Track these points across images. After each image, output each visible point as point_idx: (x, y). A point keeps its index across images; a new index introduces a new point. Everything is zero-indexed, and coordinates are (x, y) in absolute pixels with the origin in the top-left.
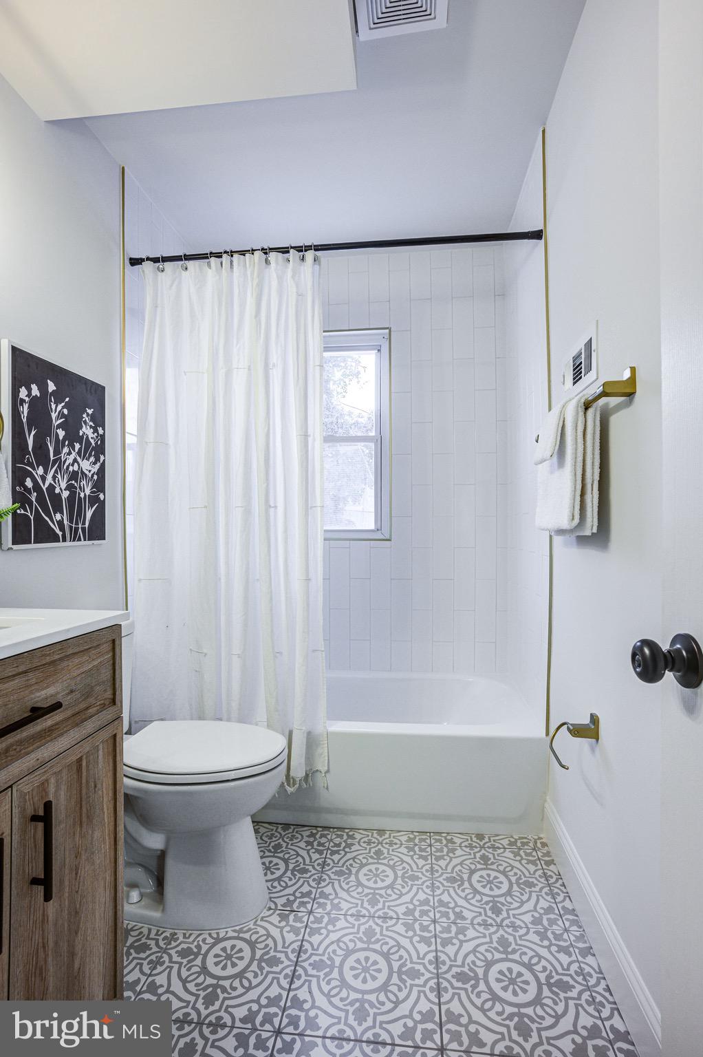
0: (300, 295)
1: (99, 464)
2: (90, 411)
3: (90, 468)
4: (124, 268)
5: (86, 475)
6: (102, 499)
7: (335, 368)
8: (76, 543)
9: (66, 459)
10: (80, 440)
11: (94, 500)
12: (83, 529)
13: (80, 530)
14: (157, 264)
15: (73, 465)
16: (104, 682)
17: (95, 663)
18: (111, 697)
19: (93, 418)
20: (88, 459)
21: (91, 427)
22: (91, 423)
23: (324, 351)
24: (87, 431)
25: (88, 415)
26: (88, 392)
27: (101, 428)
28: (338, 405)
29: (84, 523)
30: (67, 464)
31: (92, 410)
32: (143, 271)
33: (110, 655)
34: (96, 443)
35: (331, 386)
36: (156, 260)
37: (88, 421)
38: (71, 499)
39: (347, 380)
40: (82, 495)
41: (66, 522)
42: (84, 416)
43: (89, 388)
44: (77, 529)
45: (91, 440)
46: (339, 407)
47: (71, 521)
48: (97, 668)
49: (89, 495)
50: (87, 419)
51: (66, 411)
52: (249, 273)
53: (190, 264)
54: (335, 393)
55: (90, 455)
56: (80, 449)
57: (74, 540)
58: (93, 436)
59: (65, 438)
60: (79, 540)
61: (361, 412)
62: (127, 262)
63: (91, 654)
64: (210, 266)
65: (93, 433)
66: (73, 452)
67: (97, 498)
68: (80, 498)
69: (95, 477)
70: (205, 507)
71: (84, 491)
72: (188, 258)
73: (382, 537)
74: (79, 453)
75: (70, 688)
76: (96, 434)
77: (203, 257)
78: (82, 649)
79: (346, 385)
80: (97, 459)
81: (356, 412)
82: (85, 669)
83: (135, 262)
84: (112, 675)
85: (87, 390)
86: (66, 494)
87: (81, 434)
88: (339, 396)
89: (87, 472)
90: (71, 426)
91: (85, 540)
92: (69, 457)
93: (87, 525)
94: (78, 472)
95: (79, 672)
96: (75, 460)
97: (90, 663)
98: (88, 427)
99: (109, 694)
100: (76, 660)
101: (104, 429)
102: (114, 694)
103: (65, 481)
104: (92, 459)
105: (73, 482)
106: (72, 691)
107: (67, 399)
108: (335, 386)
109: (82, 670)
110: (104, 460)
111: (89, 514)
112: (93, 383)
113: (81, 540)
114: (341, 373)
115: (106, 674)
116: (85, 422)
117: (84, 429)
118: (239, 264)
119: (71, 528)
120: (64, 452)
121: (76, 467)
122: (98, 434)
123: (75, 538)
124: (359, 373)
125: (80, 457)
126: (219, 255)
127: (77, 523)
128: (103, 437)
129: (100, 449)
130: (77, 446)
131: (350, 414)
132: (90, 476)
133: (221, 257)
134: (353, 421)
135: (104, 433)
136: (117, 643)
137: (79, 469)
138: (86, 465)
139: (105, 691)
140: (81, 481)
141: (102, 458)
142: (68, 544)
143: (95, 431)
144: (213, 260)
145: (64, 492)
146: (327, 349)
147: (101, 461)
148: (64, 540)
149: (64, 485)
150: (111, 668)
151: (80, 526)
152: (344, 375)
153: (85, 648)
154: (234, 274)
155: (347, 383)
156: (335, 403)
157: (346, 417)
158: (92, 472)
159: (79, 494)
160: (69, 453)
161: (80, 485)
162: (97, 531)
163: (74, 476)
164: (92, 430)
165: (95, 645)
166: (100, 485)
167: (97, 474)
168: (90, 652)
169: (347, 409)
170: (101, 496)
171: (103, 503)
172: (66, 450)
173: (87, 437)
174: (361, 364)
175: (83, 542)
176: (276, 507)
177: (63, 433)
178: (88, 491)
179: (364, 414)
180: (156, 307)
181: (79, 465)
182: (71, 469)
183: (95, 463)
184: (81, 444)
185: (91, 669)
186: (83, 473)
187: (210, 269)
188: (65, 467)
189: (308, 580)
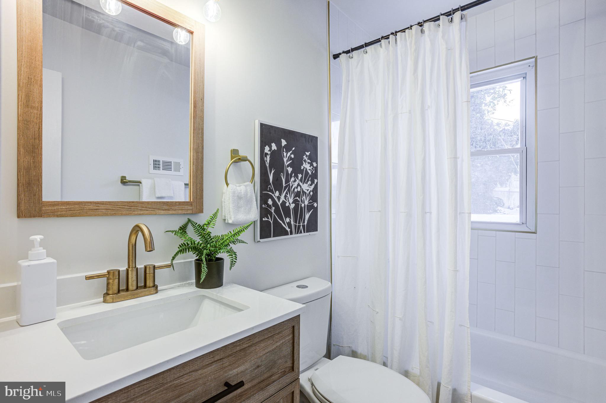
0: (449, 50)
1: (313, 185)
2: (308, 154)
3: (308, 188)
4: (330, 62)
5: (305, 193)
6: (316, 206)
7: (486, 95)
8: (299, 235)
9: (293, 184)
10: (301, 172)
11: (310, 207)
12: (304, 226)
13: (301, 227)
14: (349, 54)
15: (297, 188)
16: (285, 356)
17: (278, 344)
18: (291, 365)
19: (310, 157)
20: (306, 183)
21: (309, 163)
22: (309, 161)
23: (471, 88)
24: (306, 166)
25: (307, 156)
26: (307, 142)
27: (315, 163)
28: (489, 120)
29: (304, 222)
30: (293, 187)
31: (309, 152)
32: (341, 61)
33: (291, 336)
34: (312, 173)
35: (483, 108)
36: (348, 52)
37: (306, 160)
38: (296, 209)
39: (495, 102)
40: (303, 205)
41: (292, 223)
42: (304, 157)
43: (307, 140)
44: (299, 226)
45: (308, 171)
46: (490, 122)
47: (296, 222)
48: (279, 348)
49: (307, 205)
50: (306, 159)
51: (292, 156)
52: (408, 44)
53: (368, 49)
54: (486, 112)
55: (308, 180)
56: (302, 178)
57: (297, 233)
58: (310, 168)
59: (292, 172)
60: (301, 232)
61: (508, 122)
62: (332, 57)
63: (274, 338)
64: (381, 46)
65: (310, 167)
66: (297, 180)
67: (313, 206)
68: (301, 207)
69: (311, 193)
70: (380, 211)
71: (304, 203)
72: (367, 45)
73: (527, 230)
74: (301, 180)
75: (256, 365)
76: (312, 167)
77: (378, 41)
78: (266, 337)
79: (495, 105)
80: (313, 182)
81: (504, 123)
82: (270, 349)
83: (336, 56)
84: (292, 350)
85: (306, 141)
86: (292, 206)
87: (302, 168)
88: (490, 113)
89: (306, 191)
90: (296, 165)
91: (304, 232)
92: (294, 183)
93: (306, 224)
94: (300, 192)
95: (264, 352)
96: (299, 185)
97: (274, 344)
98: (307, 163)
99: (289, 364)
100: (262, 345)
101: (317, 163)
102: (293, 363)
103: (292, 198)
104: (309, 182)
105: (297, 198)
106: (258, 367)
107: (294, 149)
108: (487, 108)
109: (267, 351)
110: (317, 182)
111: (307, 216)
112: (310, 136)
113: (302, 233)
114: (491, 97)
115: (287, 350)
116: (305, 161)
117: (304, 165)
118: (401, 40)
119: (296, 226)
120: (291, 181)
121: (299, 189)
122: (313, 167)
123: (298, 231)
124: (505, 95)
125: (302, 182)
126: (387, 37)
127: (299, 223)
128: (316, 169)
129: (315, 176)
130: (300, 176)
131: (498, 124)
132: (308, 193)
133: (388, 38)
134: (501, 129)
135: (317, 166)
136: (296, 328)
137: (301, 190)
138: (306, 187)
139: (286, 362)
140: (302, 197)
141: (316, 181)
142: (294, 236)
143: (311, 165)
144: (383, 41)
145: (291, 204)
146: (473, 86)
147: (315, 183)
148: (291, 233)
149: (291, 200)
150: (291, 345)
151: (301, 224)
152: (494, 98)
153: (270, 335)
154: (398, 47)
155: (496, 103)
156: (486, 118)
157: (496, 127)
158: (309, 191)
159: (301, 205)
160: (295, 181)
161: (301, 199)
162: (312, 226)
163: (298, 194)
164: (309, 165)
165: (277, 332)
166: (314, 198)
167: (313, 191)
168: (274, 337)
169: (495, 121)
170: (315, 205)
171: (316, 209)
172: (293, 179)
173: (306, 169)
174: (507, 89)
175: (303, 234)
176: (431, 213)
177: (291, 169)
178: (306, 203)
179: (510, 123)
180: (349, 81)
181: (301, 187)
182: (296, 190)
183: (311, 185)
184: (302, 175)
185: (275, 349)
186: (303, 192)
187: (382, 48)
188: (292, 190)
189: (456, 271)
